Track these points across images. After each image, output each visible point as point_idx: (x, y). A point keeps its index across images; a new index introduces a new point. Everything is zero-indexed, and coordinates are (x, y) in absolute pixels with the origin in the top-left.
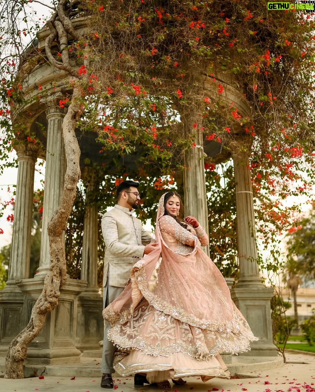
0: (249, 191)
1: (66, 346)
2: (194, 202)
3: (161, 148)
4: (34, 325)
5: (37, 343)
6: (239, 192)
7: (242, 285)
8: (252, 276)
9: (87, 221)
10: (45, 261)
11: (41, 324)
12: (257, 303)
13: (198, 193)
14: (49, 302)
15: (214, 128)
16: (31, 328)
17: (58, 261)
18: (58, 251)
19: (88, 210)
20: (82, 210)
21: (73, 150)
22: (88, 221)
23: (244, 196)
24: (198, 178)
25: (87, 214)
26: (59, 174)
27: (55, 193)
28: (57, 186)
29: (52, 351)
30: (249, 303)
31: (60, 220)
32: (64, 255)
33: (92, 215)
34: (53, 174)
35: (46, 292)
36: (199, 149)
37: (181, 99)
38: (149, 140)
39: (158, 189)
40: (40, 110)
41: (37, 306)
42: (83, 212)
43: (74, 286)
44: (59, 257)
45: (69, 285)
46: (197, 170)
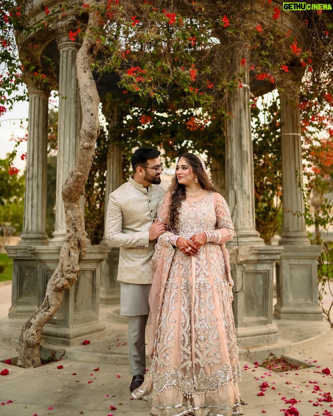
0: (298, 133)
1: (88, 322)
2: (237, 155)
3: (200, 91)
4: (50, 304)
5: (55, 320)
6: (286, 134)
7: (286, 241)
8: (297, 231)
9: (110, 160)
10: (62, 225)
11: (58, 302)
12: (302, 262)
13: (243, 144)
14: (67, 279)
15: (267, 64)
16: (47, 307)
17: (76, 231)
18: (76, 220)
19: (111, 149)
20: (105, 148)
21: (90, 97)
22: (112, 160)
23: (291, 139)
24: (243, 125)
25: (110, 153)
26: (74, 119)
27: (71, 143)
28: (72, 134)
29: (72, 330)
30: (293, 262)
31: (76, 184)
32: (83, 224)
33: (115, 153)
34: (68, 120)
35: (62, 266)
36: (245, 88)
37: (226, 28)
38: (186, 82)
39: (191, 129)
40: (50, 37)
41: (53, 283)
42: (105, 151)
43: (95, 253)
44: (76, 226)
45: (90, 253)
46: (242, 115)
